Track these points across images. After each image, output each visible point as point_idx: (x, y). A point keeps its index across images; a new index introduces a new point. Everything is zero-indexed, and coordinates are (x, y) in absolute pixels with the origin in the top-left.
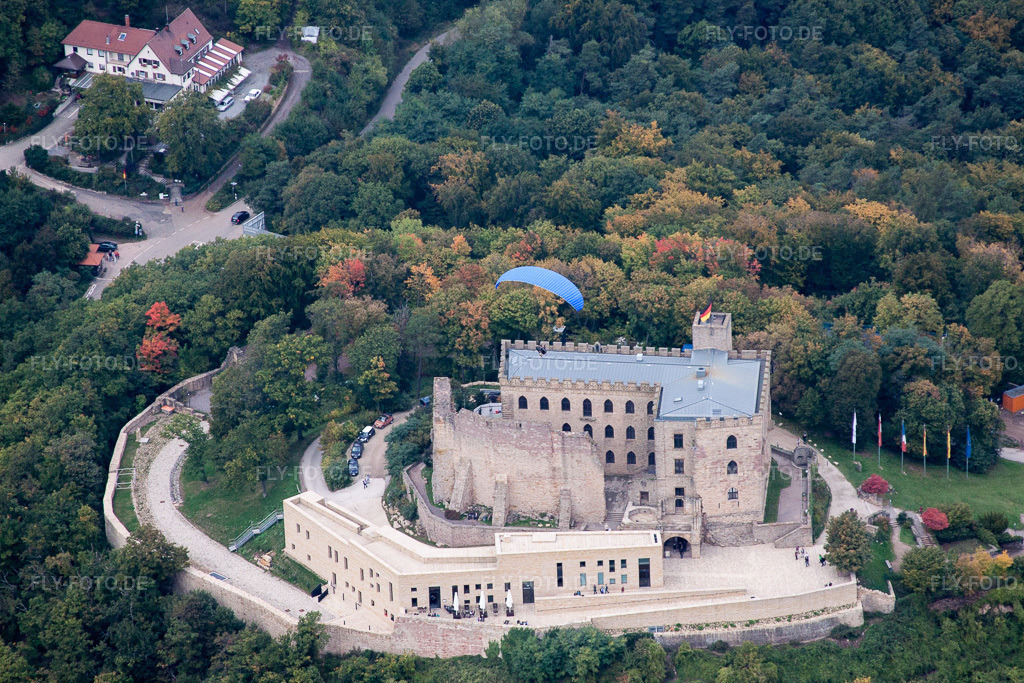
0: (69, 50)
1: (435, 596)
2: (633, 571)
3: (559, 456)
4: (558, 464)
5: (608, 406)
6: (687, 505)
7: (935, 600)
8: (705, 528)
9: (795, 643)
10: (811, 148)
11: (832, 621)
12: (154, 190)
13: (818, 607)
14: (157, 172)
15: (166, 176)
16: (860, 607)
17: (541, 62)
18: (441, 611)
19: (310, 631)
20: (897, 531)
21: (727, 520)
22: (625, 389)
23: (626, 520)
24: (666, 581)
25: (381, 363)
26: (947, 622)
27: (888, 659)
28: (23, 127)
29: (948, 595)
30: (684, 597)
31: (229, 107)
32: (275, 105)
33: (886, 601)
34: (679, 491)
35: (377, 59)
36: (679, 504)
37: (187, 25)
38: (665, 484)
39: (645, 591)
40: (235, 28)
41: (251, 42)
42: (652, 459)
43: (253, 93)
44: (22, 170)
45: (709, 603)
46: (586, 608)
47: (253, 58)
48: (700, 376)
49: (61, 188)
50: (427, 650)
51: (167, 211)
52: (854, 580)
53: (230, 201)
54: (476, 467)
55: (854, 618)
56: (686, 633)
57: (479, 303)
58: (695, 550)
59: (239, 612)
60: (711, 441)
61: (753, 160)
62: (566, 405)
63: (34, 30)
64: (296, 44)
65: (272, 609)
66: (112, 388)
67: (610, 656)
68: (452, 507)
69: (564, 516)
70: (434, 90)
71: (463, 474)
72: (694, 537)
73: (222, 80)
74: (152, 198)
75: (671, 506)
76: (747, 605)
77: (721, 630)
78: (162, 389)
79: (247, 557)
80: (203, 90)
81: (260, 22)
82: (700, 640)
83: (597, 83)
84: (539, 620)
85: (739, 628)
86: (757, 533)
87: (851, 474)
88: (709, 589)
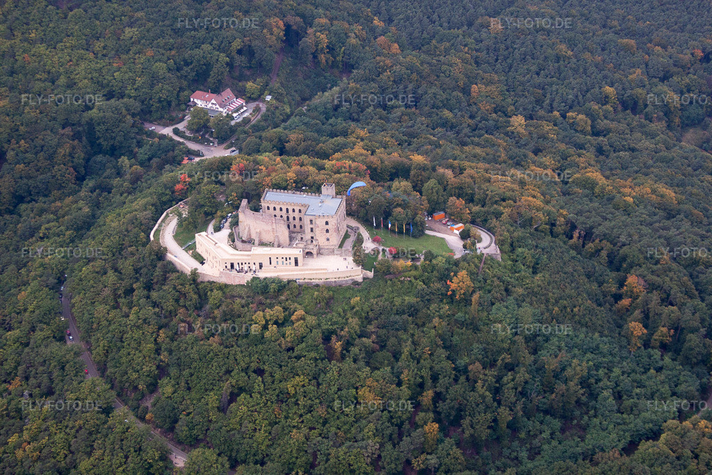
0: (192, 100)
1: (232, 265)
2: (293, 261)
3: (274, 224)
4: (274, 227)
5: (294, 211)
6: (314, 242)
7: (386, 275)
8: (320, 249)
9: (340, 286)
10: (416, 139)
11: (352, 280)
12: (209, 142)
13: (348, 275)
14: (211, 137)
15: (214, 138)
16: (362, 276)
17: (339, 110)
18: (233, 270)
19: (195, 273)
20: (381, 253)
21: (325, 247)
22: (298, 205)
23: (294, 246)
24: (303, 265)
25: (235, 195)
26: (389, 282)
27: (369, 292)
28: (174, 123)
29: (390, 274)
30: (307, 270)
31: (237, 118)
32: (252, 119)
33: (370, 274)
34: (312, 238)
35: (288, 107)
36: (312, 241)
37: (228, 93)
38: (308, 236)
39: (296, 267)
40: (245, 95)
41: (249, 99)
42: (301, 227)
43: (246, 115)
44: (171, 134)
45: (315, 272)
46: (277, 272)
47: (250, 105)
48: (321, 202)
49: (181, 140)
50: (229, 282)
51: (212, 149)
52: (360, 267)
53: (232, 147)
54: (251, 227)
55: (359, 278)
56: (306, 281)
57: (270, 178)
58: (315, 256)
59: (179, 267)
60: (320, 222)
61: (389, 141)
62: (281, 209)
63: (181, 94)
64: (264, 101)
65: (186, 267)
66: (164, 199)
67: (282, 287)
68: (243, 239)
69: (276, 244)
70: (301, 116)
71: (247, 229)
72: (314, 252)
73: (237, 110)
74: (208, 145)
75: (309, 242)
76: (326, 273)
77: (317, 281)
78: (181, 200)
79: (186, 251)
80: (230, 113)
81: (253, 94)
82: (311, 283)
83: (356, 117)
84: (262, 275)
85: (323, 280)
86: (336, 252)
87: (372, 235)
88: (316, 268)
